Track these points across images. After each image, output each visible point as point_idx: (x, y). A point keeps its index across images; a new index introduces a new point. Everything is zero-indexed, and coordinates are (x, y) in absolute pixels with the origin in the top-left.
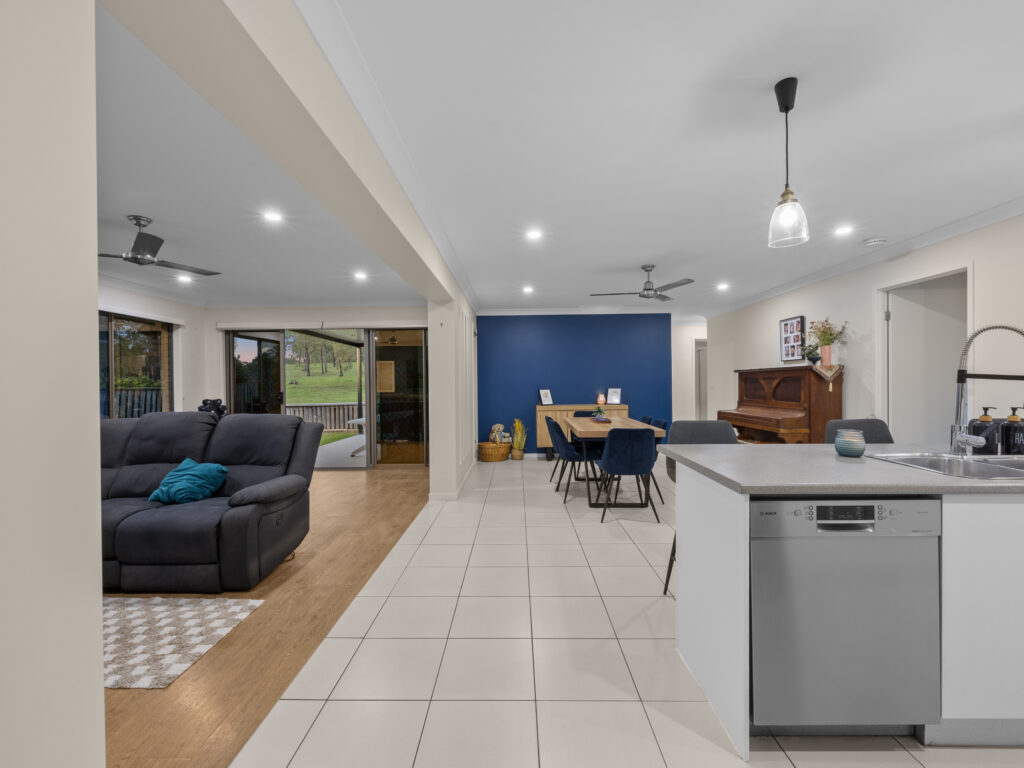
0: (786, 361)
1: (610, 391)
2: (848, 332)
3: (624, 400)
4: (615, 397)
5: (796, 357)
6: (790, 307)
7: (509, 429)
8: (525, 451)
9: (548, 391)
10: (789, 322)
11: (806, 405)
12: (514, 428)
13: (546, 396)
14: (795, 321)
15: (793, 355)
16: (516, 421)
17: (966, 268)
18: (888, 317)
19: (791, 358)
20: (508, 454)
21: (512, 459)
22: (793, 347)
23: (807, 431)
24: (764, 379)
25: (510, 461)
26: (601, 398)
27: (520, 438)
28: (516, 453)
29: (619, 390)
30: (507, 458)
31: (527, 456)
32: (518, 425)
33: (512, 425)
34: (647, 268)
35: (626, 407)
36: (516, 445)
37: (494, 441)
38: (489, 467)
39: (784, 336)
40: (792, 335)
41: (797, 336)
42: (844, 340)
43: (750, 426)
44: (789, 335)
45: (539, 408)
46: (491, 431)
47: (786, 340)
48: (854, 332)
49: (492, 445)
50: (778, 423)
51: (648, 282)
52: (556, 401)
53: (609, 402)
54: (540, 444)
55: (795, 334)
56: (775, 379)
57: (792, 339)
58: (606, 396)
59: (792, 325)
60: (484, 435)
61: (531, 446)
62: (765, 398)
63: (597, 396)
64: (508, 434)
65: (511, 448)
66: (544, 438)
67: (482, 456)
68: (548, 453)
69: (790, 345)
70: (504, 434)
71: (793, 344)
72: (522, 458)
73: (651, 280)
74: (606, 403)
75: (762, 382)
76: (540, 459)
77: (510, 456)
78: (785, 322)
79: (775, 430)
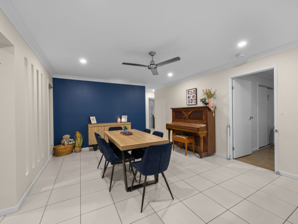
0: (188, 105)
1: (123, 116)
2: (217, 94)
3: (128, 121)
4: (124, 119)
5: (193, 103)
6: (191, 85)
7: (73, 137)
8: (82, 147)
9: (94, 117)
10: (190, 91)
11: (205, 122)
12: (76, 136)
13: (93, 120)
14: (193, 90)
15: (192, 103)
16: (77, 133)
17: (274, 68)
18: (233, 88)
19: (190, 104)
20: (73, 150)
21: (75, 152)
22: (192, 100)
23: (206, 132)
24: (184, 111)
25: (73, 153)
26: (119, 120)
27: (79, 141)
28: (77, 149)
29: (126, 116)
30: (72, 152)
31: (83, 149)
32: (78, 134)
33: (75, 135)
34: (152, 54)
35: (130, 123)
36: (77, 145)
37: (64, 144)
38: (61, 159)
39: (188, 96)
40: (191, 95)
41: (194, 96)
42: (215, 97)
43: (177, 129)
44: (190, 95)
45: (89, 125)
46: (62, 139)
47: (189, 97)
48: (219, 94)
49: (63, 147)
50: (198, 129)
51: (152, 61)
52: (98, 122)
53: (122, 121)
54: (90, 144)
55: (193, 95)
56: (190, 111)
57: (192, 97)
58: (121, 119)
59: (191, 92)
60: (58, 141)
61: (85, 144)
62: (185, 118)
63: (117, 119)
64: (72, 140)
65: (74, 147)
66: (93, 140)
67: (56, 154)
68: (95, 148)
69: (190, 99)
70: (70, 139)
71: (192, 98)
72: (80, 151)
73: (153, 60)
74: (121, 122)
75: (183, 112)
76: (90, 150)
77: (74, 151)
78: (188, 91)
79: (196, 132)
